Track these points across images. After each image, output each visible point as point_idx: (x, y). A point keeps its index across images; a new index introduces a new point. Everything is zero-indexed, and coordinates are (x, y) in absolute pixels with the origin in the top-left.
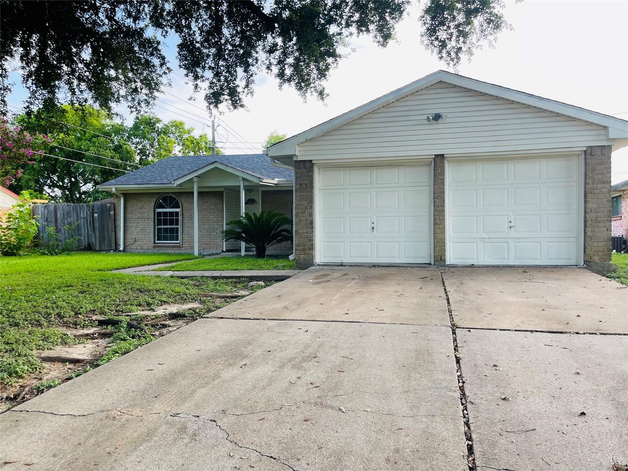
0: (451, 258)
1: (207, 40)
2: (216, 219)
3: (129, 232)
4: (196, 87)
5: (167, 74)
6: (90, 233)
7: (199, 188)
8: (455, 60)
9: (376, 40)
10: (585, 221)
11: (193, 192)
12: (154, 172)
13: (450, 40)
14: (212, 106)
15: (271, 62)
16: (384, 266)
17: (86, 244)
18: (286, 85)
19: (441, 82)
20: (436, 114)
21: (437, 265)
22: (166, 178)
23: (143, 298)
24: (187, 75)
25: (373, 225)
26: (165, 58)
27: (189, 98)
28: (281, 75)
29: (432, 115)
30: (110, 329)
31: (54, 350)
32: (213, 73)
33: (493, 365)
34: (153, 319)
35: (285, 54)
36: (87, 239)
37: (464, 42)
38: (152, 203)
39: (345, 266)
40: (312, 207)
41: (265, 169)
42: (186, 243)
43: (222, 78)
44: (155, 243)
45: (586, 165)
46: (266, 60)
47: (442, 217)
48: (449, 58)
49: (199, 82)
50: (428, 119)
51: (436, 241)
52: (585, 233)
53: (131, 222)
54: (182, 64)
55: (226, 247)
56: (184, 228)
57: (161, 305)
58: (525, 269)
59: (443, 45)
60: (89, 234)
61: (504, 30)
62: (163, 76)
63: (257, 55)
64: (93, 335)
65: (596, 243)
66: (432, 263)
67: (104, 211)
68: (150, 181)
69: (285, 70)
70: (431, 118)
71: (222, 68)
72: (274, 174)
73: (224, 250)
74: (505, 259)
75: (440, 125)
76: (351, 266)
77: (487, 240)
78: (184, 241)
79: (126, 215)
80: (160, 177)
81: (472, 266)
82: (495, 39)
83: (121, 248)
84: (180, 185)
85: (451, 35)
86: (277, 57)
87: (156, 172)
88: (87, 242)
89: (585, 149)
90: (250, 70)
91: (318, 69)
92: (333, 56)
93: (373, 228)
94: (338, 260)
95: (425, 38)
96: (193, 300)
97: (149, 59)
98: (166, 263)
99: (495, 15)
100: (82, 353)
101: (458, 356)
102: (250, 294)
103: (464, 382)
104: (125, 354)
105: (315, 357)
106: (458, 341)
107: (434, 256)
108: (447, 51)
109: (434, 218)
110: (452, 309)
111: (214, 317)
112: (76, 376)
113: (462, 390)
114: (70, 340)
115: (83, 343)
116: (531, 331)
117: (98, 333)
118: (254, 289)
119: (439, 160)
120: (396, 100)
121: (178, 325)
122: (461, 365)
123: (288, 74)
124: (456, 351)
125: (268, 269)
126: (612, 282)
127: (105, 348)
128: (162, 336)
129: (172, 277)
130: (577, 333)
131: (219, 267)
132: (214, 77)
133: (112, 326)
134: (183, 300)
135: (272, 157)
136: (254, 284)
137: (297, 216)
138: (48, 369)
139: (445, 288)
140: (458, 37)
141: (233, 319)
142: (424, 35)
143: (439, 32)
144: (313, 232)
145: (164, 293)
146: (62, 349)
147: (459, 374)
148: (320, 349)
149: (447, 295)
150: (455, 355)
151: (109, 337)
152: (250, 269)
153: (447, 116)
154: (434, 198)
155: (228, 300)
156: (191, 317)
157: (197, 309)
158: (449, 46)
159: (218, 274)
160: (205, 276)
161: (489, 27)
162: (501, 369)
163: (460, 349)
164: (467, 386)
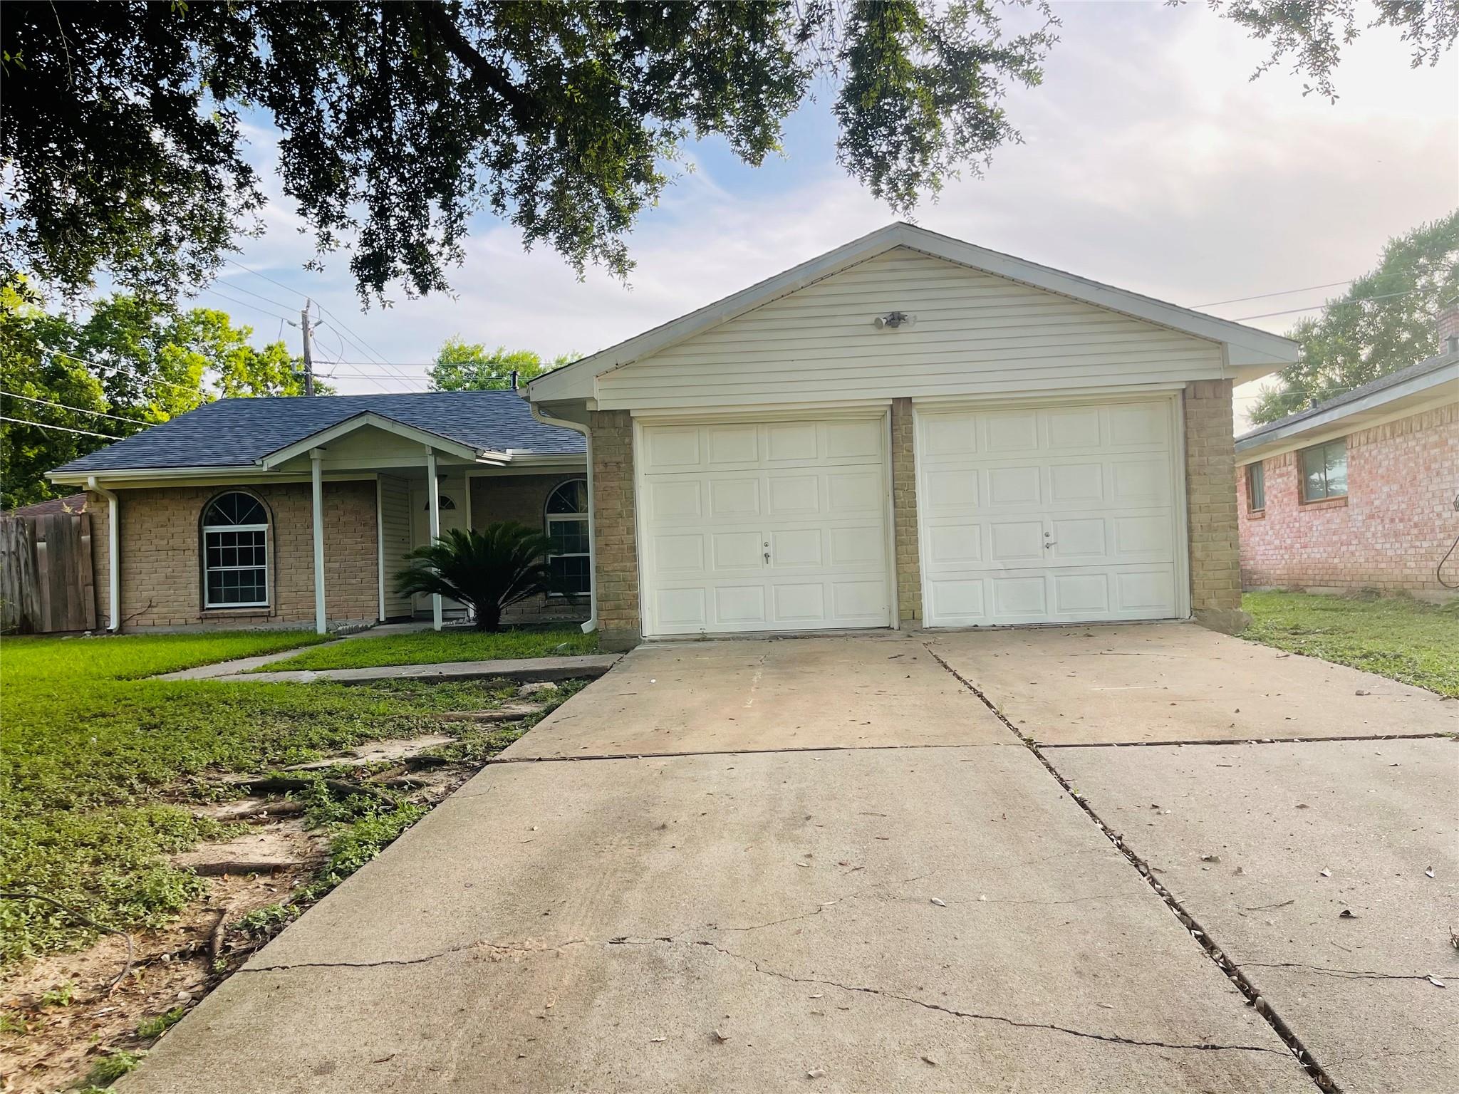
0: (932, 615)
1: (351, 131)
2: (359, 547)
3: (132, 584)
4: (327, 240)
5: (254, 207)
6: (28, 589)
7: (324, 473)
8: (906, 197)
9: (739, 149)
10: (1190, 530)
11: (310, 485)
12: (190, 437)
13: (896, 158)
14: (369, 287)
15: (503, 187)
16: (796, 638)
17: (18, 619)
18: (539, 240)
19: (901, 247)
20: (893, 314)
21: (905, 629)
22: (228, 450)
23: (317, 732)
24: (303, 212)
25: (766, 550)
26: (251, 171)
27: (307, 264)
28: (527, 216)
29: (885, 315)
30: (289, 800)
32: (373, 209)
33: (1152, 806)
34: (374, 774)
35: (534, 171)
36: (17, 605)
37: (923, 162)
38: (194, 512)
39: (710, 640)
40: (632, 514)
41: (471, 428)
42: (283, 607)
43: (393, 223)
44: (202, 608)
45: (1186, 417)
46: (492, 182)
47: (912, 529)
48: (894, 194)
49: (332, 228)
50: (877, 323)
51: (901, 580)
52: (1190, 553)
53: (138, 559)
54: (291, 185)
55: (386, 612)
56: (278, 571)
57: (362, 744)
58: (1087, 630)
59: (881, 166)
60: (25, 592)
61: (1005, 141)
62: (245, 211)
63: (472, 172)
64: (256, 814)
65: (1210, 574)
66: (895, 625)
67: (62, 533)
68: (187, 459)
69: (535, 206)
70: (884, 321)
71: (393, 198)
72: (499, 440)
73: (382, 619)
74: (1039, 611)
75: (903, 335)
76: (724, 640)
77: (1003, 574)
78: (281, 601)
79: (124, 544)
80: (209, 448)
81: (976, 628)
82: (986, 160)
83: (113, 625)
84: (277, 468)
85: (898, 146)
86: (515, 178)
87: (196, 436)
88: (18, 612)
89: (1184, 386)
90: (456, 204)
91: (610, 207)
92: (647, 181)
93: (767, 556)
94: (694, 629)
95: (846, 151)
96: (427, 730)
97: (210, 172)
98: (265, 653)
99: (987, 110)
100: (267, 852)
101: (1078, 796)
102: (542, 709)
103: (1120, 838)
104: (385, 844)
105: (808, 818)
106: (1057, 770)
107: (899, 610)
108: (890, 179)
109: (896, 531)
110: (1004, 713)
111: (519, 760)
112: (314, 895)
113: (1127, 852)
114: (217, 829)
115: (249, 833)
116: (1176, 743)
117: (265, 810)
118: (544, 699)
119: (901, 409)
120: (809, 282)
121: (438, 781)
122: (1094, 812)
123: (542, 217)
124: (1067, 788)
125: (538, 655)
126: (1260, 647)
127: (310, 838)
128: (434, 805)
129: (323, 682)
130: (1259, 742)
131: (419, 656)
132: (373, 219)
133: (292, 794)
134: (405, 730)
135: (537, 403)
136: (534, 690)
137: (598, 532)
138: (219, 891)
139: (955, 674)
140: (912, 151)
141: (565, 759)
142: (845, 144)
143: (874, 139)
144: (635, 568)
145: (351, 718)
146: (214, 848)
147: (1101, 826)
148: (804, 803)
149: (971, 688)
150: (1072, 795)
151: (295, 818)
152: (496, 658)
153: (915, 317)
154: (894, 489)
155: (502, 725)
156: (460, 763)
157: (464, 747)
158: (894, 168)
159: (430, 671)
160: (405, 678)
161: (976, 135)
162: (1169, 812)
163: (1071, 784)
164: (1130, 845)
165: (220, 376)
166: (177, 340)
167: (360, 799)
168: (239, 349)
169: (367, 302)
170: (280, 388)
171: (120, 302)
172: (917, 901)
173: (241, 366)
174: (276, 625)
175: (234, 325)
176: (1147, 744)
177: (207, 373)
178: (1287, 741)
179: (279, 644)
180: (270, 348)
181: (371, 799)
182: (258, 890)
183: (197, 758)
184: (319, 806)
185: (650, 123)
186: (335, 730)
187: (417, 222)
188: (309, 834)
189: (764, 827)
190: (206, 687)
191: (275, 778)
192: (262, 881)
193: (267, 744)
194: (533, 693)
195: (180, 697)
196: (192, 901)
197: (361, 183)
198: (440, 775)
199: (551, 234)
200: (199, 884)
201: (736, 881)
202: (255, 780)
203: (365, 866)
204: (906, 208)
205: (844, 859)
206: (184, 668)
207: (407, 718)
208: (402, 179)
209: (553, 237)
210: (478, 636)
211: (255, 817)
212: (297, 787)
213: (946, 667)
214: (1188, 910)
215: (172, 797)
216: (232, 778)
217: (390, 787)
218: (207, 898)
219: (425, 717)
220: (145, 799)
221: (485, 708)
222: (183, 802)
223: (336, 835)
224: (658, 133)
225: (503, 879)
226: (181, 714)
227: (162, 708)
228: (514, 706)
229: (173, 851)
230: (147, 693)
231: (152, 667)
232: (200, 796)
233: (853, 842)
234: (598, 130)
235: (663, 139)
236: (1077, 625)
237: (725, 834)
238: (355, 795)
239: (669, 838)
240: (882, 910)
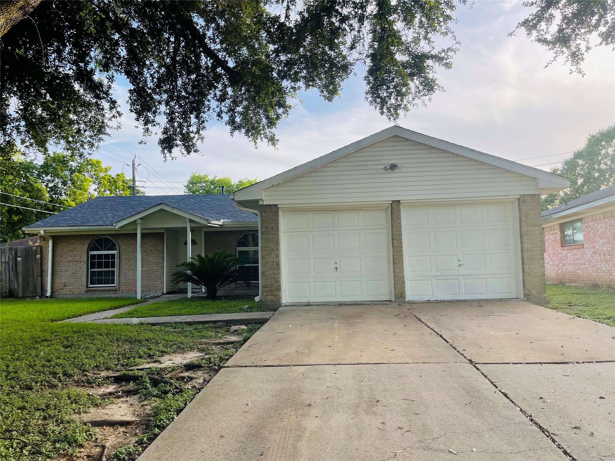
0: (410, 296)
1: (158, 86)
2: (156, 261)
3: (57, 277)
4: (147, 131)
5: (117, 117)
6: (12, 278)
7: (142, 229)
8: (395, 115)
9: (323, 94)
11: (136, 234)
12: (85, 213)
13: (390, 99)
14: (166, 151)
15: (222, 109)
16: (350, 305)
17: (7, 291)
18: (237, 132)
19: (395, 136)
20: (392, 164)
21: (397, 302)
22: (101, 219)
23: (142, 350)
24: (137, 119)
25: (336, 266)
26: (116, 102)
28: (232, 122)
29: (389, 165)
30: (132, 386)
31: (89, 413)
32: (168, 119)
33: (539, 397)
34: (170, 372)
35: (236, 103)
36: (7, 285)
37: (402, 100)
38: (85, 245)
39: (312, 305)
40: (278, 249)
41: (205, 210)
42: (122, 287)
43: (176, 124)
44: (87, 287)
45: (520, 210)
46: (217, 107)
47: (400, 257)
48: (389, 114)
49: (149, 126)
50: (385, 168)
51: (396, 280)
52: (523, 270)
53: (60, 266)
54: (133, 108)
55: (166, 289)
56: (121, 271)
57: (163, 356)
59: (383, 102)
60: (11, 280)
61: (437, 91)
62: (113, 119)
63: (209, 103)
65: (532, 279)
66: (394, 300)
67: (29, 254)
68: (83, 222)
69: (235, 117)
70: (388, 167)
71: (177, 114)
72: (218, 216)
73: (165, 292)
74: (456, 294)
75: (395, 174)
76: (318, 305)
77: (440, 278)
78: (121, 284)
79: (55, 259)
80: (93, 218)
81: (429, 302)
82: (429, 99)
83: (49, 294)
84: (122, 227)
85: (391, 94)
86: (227, 105)
88: (8, 288)
89: (519, 197)
90: (202, 117)
91: (267, 118)
92: (283, 107)
93: (336, 268)
94: (305, 300)
95: (369, 96)
96: (191, 349)
97: (99, 103)
98: (115, 308)
99: (429, 79)
100: (123, 414)
101: (503, 391)
102: (241, 339)
103: (531, 416)
104: (179, 411)
105: (378, 401)
106: (488, 376)
107: (395, 293)
108: (388, 107)
109: (393, 258)
110: (454, 345)
111: (236, 366)
112: (147, 440)
113: (536, 423)
114: (99, 401)
115: (114, 403)
116: (540, 363)
117: (121, 390)
118: (241, 334)
119: (395, 205)
120: (356, 151)
121: (200, 376)
122: (513, 400)
123: (238, 122)
124: (497, 387)
125: (236, 312)
126: (560, 313)
127: (142, 406)
128: (200, 390)
129: (142, 324)
130: (578, 363)
131: (183, 311)
132: (168, 123)
133: (133, 382)
134: (181, 349)
135: (237, 201)
136: (237, 329)
137: (263, 258)
138: (101, 435)
139: (426, 325)
140: (397, 95)
141: (257, 366)
142: (368, 93)
143: (381, 91)
144: (279, 273)
145: (157, 343)
146: (98, 411)
147: (519, 409)
148: (374, 393)
149: (435, 332)
150: (500, 390)
151: (134, 394)
152: (218, 313)
153: (402, 166)
154: (392, 240)
155: (224, 347)
156: (208, 367)
157: (210, 358)
158: (389, 103)
159: (189, 319)
160: (179, 322)
161: (425, 89)
162: (548, 401)
163: (497, 384)
164: (536, 420)
165: (97, 187)
166: (79, 172)
167: (165, 386)
168: (105, 175)
169: (165, 157)
170: (121, 192)
171: (56, 156)
172: (442, 451)
173: (106, 182)
174: (119, 295)
175: (104, 165)
176: (526, 363)
177: (92, 185)
178: (590, 362)
179: (121, 304)
180: (118, 175)
181: (170, 386)
182: (120, 435)
183: (90, 363)
184: (145, 389)
185: (286, 84)
186: (150, 349)
187: (186, 124)
188: (142, 403)
189: (358, 406)
190: (91, 327)
191: (125, 374)
192: (121, 429)
193: (120, 356)
194: (236, 331)
195: (80, 332)
196: (90, 440)
197: (163, 108)
198: (200, 373)
199: (242, 129)
200: (92, 432)
201: (351, 437)
202: (115, 375)
203: (171, 424)
204: (394, 119)
205: (400, 425)
206: (80, 316)
207: (182, 343)
208: (181, 106)
209: (243, 131)
210: (209, 302)
211: (116, 394)
212: (135, 379)
213: (421, 321)
214: (575, 457)
215: (78, 383)
216: (104, 374)
217: (178, 379)
218: (97, 439)
219: (190, 343)
220: (66, 385)
221: (215, 338)
222: (83, 386)
223: (154, 404)
224: (289, 87)
225: (238, 433)
226: (81, 341)
227: (72, 337)
228: (228, 337)
229: (79, 413)
230: (65, 329)
231: (66, 315)
232: (90, 383)
233: (403, 416)
234: (265, 86)
235: (291, 90)
236: (473, 301)
237: (340, 410)
238: (162, 384)
239: (314, 411)
240: (426, 456)
